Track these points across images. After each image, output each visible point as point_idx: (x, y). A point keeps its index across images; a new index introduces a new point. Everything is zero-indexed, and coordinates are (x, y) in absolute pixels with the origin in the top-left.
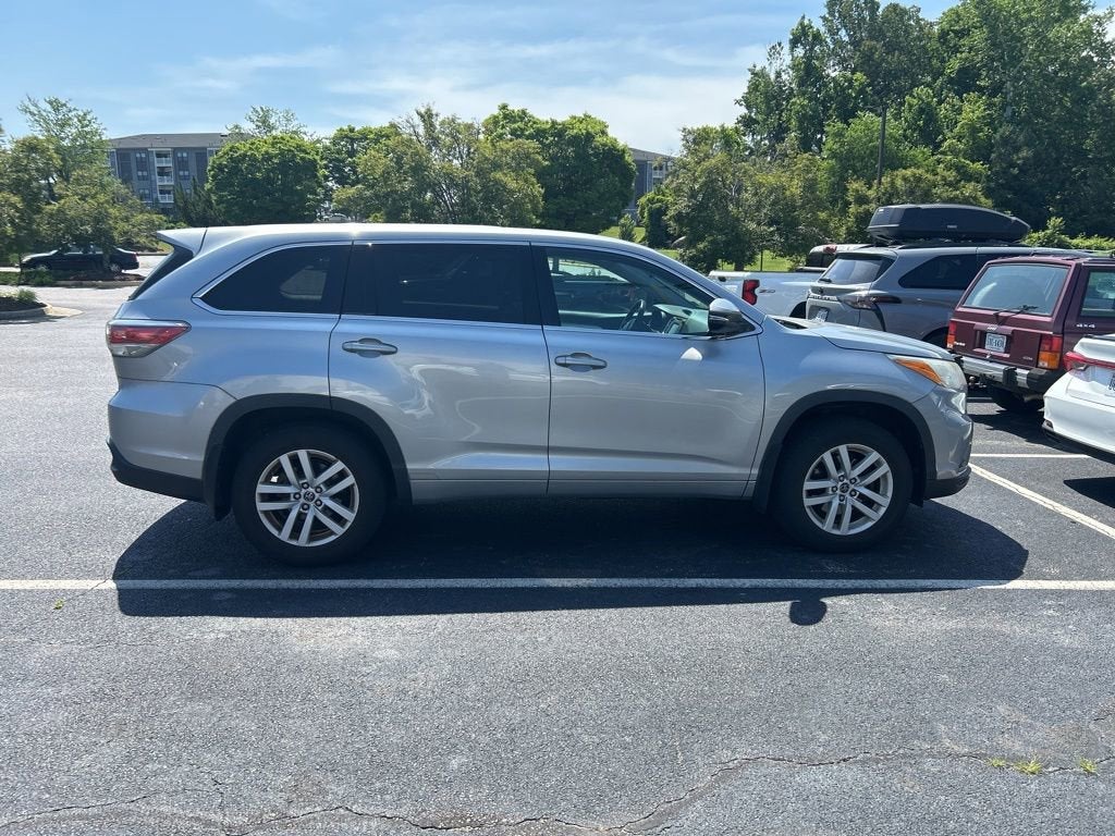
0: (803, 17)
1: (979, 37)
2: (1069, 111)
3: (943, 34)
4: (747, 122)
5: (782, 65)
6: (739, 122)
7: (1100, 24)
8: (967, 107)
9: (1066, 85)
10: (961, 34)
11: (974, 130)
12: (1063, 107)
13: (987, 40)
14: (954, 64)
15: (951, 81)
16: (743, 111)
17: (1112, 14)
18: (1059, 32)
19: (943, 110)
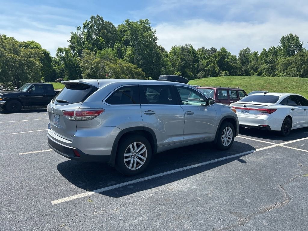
0: (87, 20)
1: (129, 32)
2: (148, 52)
3: (121, 31)
4: (71, 47)
5: (81, 33)
6: (69, 47)
7: (153, 33)
8: (128, 49)
9: (148, 47)
10: (125, 31)
11: (130, 55)
12: (147, 51)
13: (131, 33)
14: (124, 39)
15: (123, 43)
16: (70, 44)
17: (155, 31)
18: (145, 34)
19: (122, 49)
